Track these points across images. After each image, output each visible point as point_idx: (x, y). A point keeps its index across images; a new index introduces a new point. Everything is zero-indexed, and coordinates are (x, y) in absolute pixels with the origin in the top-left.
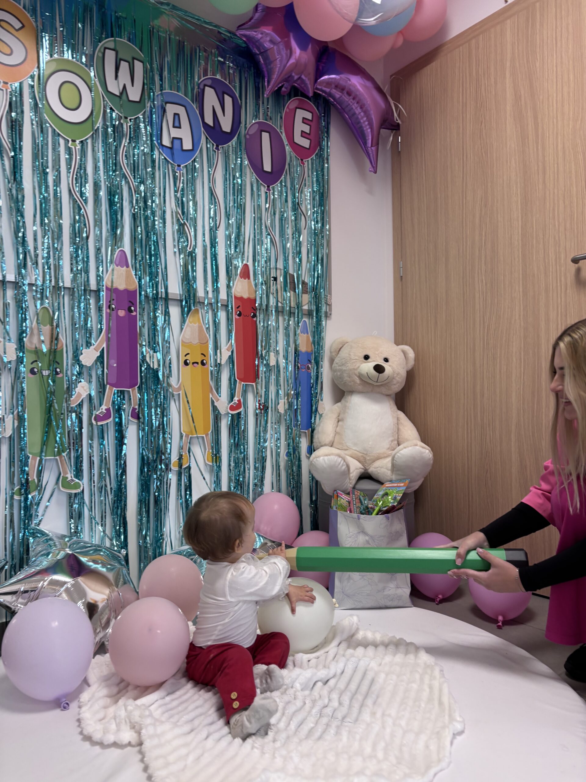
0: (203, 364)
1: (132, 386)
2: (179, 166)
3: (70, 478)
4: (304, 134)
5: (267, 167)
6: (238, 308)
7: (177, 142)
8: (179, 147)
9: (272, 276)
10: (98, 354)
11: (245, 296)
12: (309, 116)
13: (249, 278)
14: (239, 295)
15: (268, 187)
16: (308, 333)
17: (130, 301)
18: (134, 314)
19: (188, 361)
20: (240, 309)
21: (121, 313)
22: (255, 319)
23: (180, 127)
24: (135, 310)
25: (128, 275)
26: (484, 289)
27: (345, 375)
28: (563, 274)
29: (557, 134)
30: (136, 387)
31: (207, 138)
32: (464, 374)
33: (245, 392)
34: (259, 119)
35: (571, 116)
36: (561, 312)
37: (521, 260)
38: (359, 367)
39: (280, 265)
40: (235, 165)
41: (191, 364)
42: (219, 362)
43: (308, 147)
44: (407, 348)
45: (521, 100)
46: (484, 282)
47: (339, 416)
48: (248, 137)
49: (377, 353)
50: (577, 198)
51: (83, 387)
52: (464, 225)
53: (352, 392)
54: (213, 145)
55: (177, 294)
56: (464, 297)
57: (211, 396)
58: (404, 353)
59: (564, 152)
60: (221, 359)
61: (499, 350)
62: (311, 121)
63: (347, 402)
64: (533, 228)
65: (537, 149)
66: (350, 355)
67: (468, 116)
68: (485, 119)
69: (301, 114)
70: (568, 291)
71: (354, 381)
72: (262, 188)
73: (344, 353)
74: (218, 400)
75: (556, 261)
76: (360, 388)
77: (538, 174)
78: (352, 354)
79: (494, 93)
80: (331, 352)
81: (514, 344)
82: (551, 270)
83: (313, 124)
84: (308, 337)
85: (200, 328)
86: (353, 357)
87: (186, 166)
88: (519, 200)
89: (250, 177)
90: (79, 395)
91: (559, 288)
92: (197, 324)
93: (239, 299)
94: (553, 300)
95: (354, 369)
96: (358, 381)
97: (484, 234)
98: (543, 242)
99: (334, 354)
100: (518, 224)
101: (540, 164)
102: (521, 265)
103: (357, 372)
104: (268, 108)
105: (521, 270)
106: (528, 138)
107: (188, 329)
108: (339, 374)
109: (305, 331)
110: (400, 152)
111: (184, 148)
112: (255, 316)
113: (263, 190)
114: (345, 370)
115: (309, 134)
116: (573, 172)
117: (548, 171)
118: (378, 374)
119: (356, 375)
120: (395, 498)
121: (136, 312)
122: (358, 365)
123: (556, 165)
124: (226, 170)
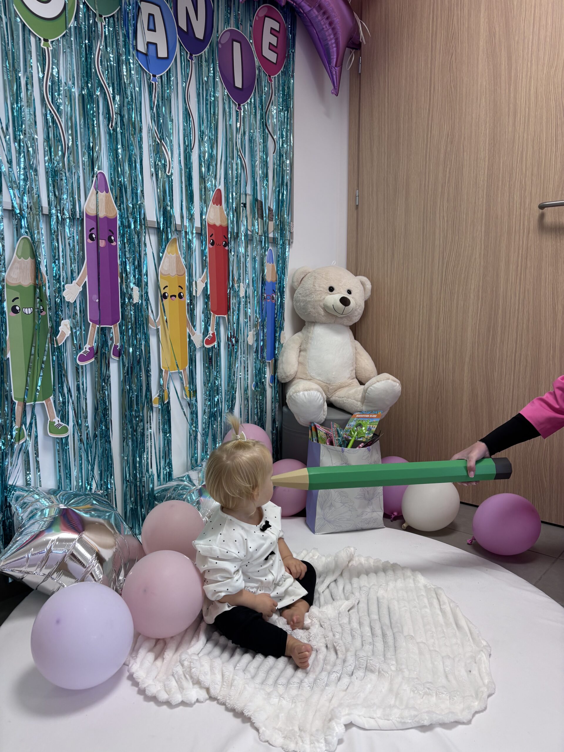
0: (180, 297)
1: (114, 323)
2: (154, 76)
3: (57, 423)
4: (272, 47)
5: (238, 83)
6: (211, 236)
7: (152, 47)
8: (155, 55)
9: (242, 202)
10: (81, 289)
11: (218, 224)
12: (276, 26)
13: (221, 204)
14: (212, 222)
15: (239, 105)
16: (273, 263)
17: (110, 230)
18: (114, 244)
19: (167, 295)
20: (213, 238)
21: (102, 243)
22: (227, 248)
23: (155, 31)
24: (116, 240)
25: (108, 202)
26: (445, 226)
27: (310, 306)
28: (526, 218)
29: (530, 77)
30: (118, 323)
31: (181, 45)
32: (420, 307)
33: (218, 324)
34: (230, 27)
35: (546, 62)
36: (522, 254)
37: (485, 201)
38: (324, 299)
39: (249, 191)
40: (208, 77)
41: (169, 298)
42: (194, 294)
43: (275, 62)
44: (364, 279)
45: (495, 37)
46: (446, 219)
47: (300, 346)
48: (220, 46)
49: (341, 284)
50: (546, 145)
51: (66, 325)
52: (428, 159)
53: (314, 323)
54: (187, 53)
55: (154, 222)
56: (423, 232)
57: (188, 330)
58: (363, 284)
59: (536, 97)
60: (196, 291)
61: (457, 286)
62: (279, 32)
63: (310, 333)
64: (500, 170)
65: (509, 90)
66: (314, 286)
67: (438, 47)
68: (456, 51)
69: (270, 24)
70: (530, 235)
71: (318, 313)
72: (234, 106)
73: (308, 283)
74: (194, 334)
75: (521, 205)
76: (324, 319)
77: (509, 116)
78: (316, 285)
79: (467, 26)
80: (293, 282)
81: (473, 281)
82: (515, 213)
83: (280, 36)
84: (273, 266)
85: (178, 258)
86: (317, 288)
87: (161, 77)
88: (487, 140)
89: (221, 92)
90: (64, 334)
91: (522, 231)
92: (175, 255)
93: (212, 227)
94: (514, 242)
95: (320, 301)
96: (322, 312)
97: (448, 170)
98: (509, 185)
99: (296, 284)
100: (485, 164)
101: (511, 106)
102: (484, 206)
103: (322, 304)
104: (238, 14)
105: (484, 211)
106: (500, 78)
107: (167, 260)
108: (302, 304)
109: (271, 261)
110: (360, 74)
111: (159, 56)
112: (227, 244)
113: (234, 108)
114: (309, 301)
115: (276, 47)
116: (544, 118)
117: (519, 115)
118: (344, 307)
119: (321, 306)
120: (369, 430)
121: (117, 242)
122: (323, 297)
123: (527, 109)
124: (199, 84)
